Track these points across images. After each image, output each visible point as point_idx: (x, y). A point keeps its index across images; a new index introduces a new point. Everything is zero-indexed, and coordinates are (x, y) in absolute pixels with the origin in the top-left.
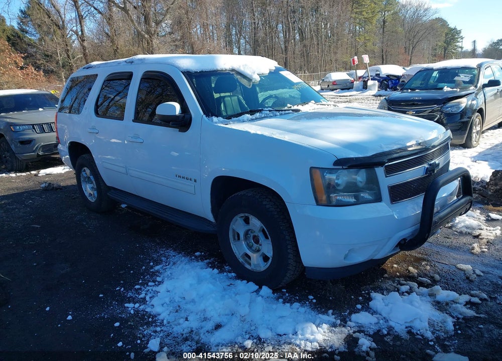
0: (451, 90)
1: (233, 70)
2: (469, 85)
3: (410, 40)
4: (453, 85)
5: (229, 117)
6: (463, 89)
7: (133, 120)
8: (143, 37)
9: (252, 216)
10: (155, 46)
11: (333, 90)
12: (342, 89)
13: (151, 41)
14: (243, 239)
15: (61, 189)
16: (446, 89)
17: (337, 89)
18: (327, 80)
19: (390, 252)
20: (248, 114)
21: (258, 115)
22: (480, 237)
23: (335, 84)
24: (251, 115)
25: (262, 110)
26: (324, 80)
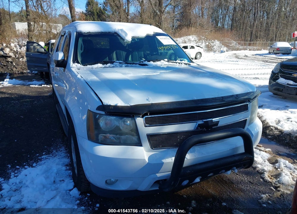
1: (116, 33)
8: (157, 14)
10: (163, 19)
11: (276, 54)
13: (161, 16)
17: (279, 54)
18: (274, 47)
19: (150, 188)
20: (101, 64)
21: (109, 65)
22: (278, 189)
23: (279, 50)
24: (103, 64)
25: (114, 62)
26: (272, 47)
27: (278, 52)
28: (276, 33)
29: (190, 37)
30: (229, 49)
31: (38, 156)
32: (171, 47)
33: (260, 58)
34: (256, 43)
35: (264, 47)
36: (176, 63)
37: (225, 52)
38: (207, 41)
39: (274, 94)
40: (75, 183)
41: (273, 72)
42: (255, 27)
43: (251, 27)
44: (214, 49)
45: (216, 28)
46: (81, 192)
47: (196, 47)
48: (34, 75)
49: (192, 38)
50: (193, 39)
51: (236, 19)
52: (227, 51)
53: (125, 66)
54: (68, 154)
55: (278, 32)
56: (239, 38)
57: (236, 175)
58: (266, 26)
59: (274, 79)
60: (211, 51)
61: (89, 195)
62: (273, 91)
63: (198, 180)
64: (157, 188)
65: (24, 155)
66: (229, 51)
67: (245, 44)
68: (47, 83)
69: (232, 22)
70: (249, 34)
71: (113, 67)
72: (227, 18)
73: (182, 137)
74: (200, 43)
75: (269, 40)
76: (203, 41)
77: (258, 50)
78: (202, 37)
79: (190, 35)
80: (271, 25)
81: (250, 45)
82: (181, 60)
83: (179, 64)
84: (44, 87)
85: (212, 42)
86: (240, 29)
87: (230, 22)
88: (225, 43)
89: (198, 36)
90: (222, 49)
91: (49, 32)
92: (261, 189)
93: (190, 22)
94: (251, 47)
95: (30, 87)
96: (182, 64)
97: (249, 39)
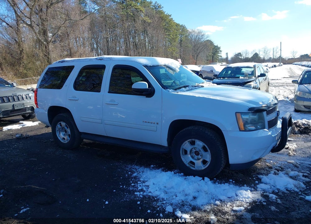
0: (244, 78)
1: (165, 65)
2: (252, 76)
3: (195, 51)
4: (244, 76)
5: (176, 90)
6: (249, 78)
7: (108, 92)
8: (43, 43)
9: (197, 140)
10: (50, 49)
13: (48, 46)
14: (189, 153)
15: (29, 138)
16: (241, 78)
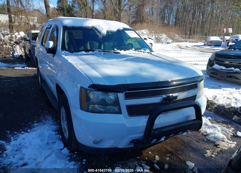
1: (94, 27)
8: (117, 11)
11: (209, 46)
12: (215, 46)
13: (120, 14)
17: (212, 45)
18: (208, 40)
19: (127, 146)
20: (84, 51)
21: (90, 52)
22: (218, 146)
23: (211, 43)
24: (86, 52)
25: (94, 50)
26: (207, 40)
27: (211, 44)
28: (209, 29)
29: (143, 31)
30: (174, 41)
31: (31, 124)
32: (136, 39)
33: (198, 48)
34: (194, 37)
35: (200, 40)
36: (141, 52)
37: (170, 43)
38: (156, 35)
39: (210, 76)
40: (64, 144)
41: (209, 59)
42: (193, 24)
43: (190, 24)
44: (162, 41)
45: (163, 24)
46: (70, 151)
47: (148, 39)
48: (16, 59)
49: (145, 31)
50: (145, 33)
51: (178, 18)
52: (172, 43)
53: (103, 54)
54: (55, 122)
55: (210, 29)
56: (181, 33)
57: (186, 137)
58: (202, 24)
59: (211, 65)
60: (159, 42)
61: (76, 153)
62: (210, 74)
63: (163, 139)
64: (132, 146)
65: (19, 123)
66: (173, 42)
67: (186, 38)
68: (29, 66)
69: (176, 19)
70: (188, 30)
71: (94, 54)
72: (172, 17)
73: (151, 107)
74: (151, 36)
75: (204, 35)
76: (153, 34)
77: (196, 42)
78: (153, 31)
79: (143, 29)
80: (205, 23)
81: (189, 38)
82: (144, 50)
83: (143, 53)
84: (26, 69)
85: (160, 35)
86: (182, 25)
87: (174, 20)
88: (170, 36)
89: (149, 30)
90: (168, 41)
91: (28, 24)
92: (205, 146)
93: (143, 18)
94: (190, 40)
95: (15, 69)
96: (145, 53)
97: (189, 33)
